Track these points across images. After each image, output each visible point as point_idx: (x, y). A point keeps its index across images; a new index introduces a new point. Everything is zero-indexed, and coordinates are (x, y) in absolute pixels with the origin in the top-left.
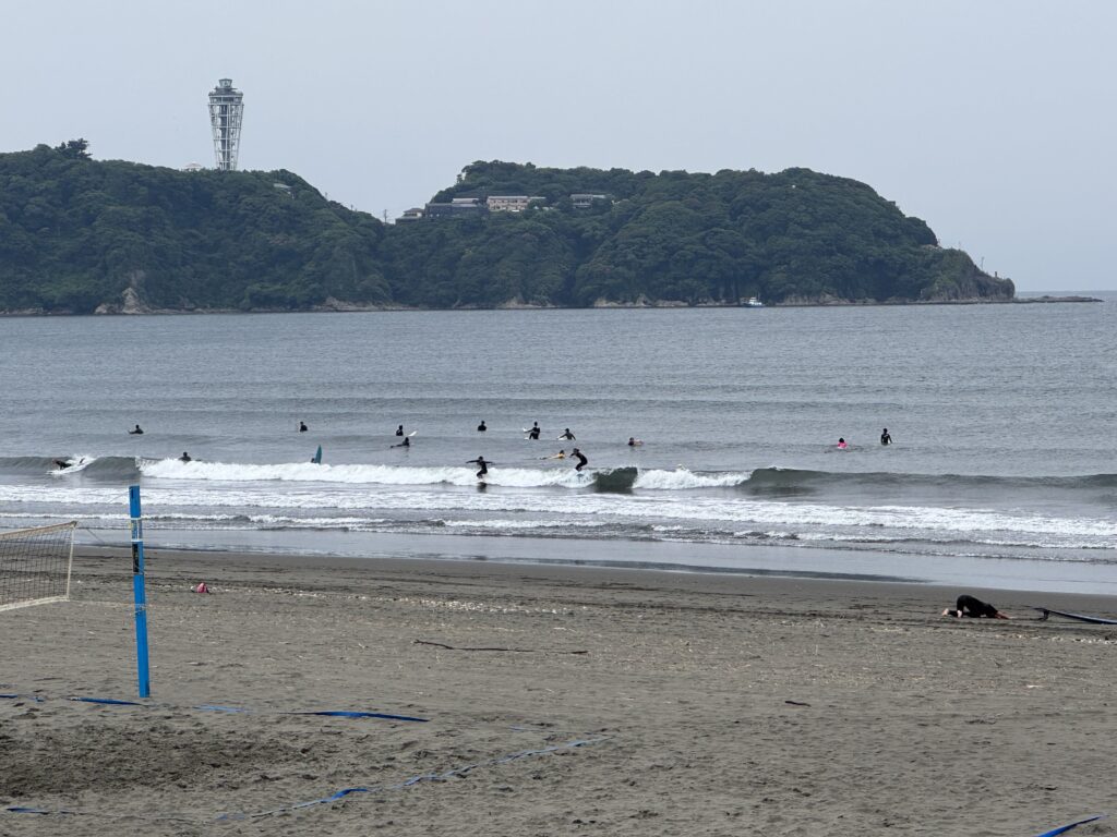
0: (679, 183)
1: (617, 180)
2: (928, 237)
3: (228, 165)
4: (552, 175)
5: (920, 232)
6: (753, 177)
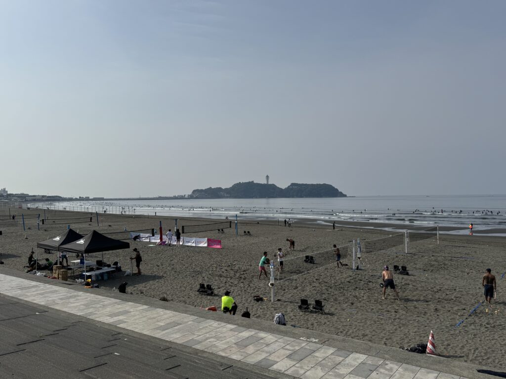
0: (312, 185)
1: (306, 185)
2: (338, 190)
3: (268, 183)
4: (299, 184)
5: (337, 190)
6: (320, 184)
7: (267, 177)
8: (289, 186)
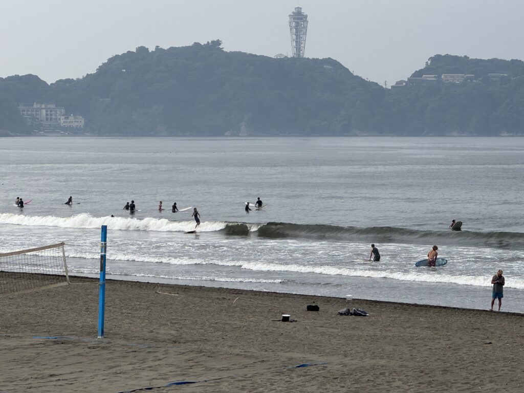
1: (514, 66)
3: (299, 54)
4: (478, 62)
7: (299, 19)
8: (418, 74)
